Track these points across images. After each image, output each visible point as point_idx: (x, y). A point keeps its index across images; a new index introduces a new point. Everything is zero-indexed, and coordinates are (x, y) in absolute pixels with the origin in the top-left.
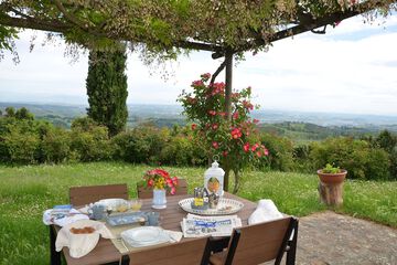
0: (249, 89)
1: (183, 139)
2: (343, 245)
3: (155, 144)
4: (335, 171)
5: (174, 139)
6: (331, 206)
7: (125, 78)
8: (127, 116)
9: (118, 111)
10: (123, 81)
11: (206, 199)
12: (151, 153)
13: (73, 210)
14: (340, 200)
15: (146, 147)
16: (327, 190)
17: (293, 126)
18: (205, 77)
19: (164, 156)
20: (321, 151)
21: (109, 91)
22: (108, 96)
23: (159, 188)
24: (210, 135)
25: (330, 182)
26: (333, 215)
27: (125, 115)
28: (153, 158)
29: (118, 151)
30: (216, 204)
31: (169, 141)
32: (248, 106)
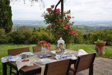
0: (70, 11)
1: (39, 33)
2: (107, 68)
3: (26, 36)
4: (102, 42)
5: (35, 33)
6: (101, 55)
7: (10, 8)
8: (12, 24)
9: (8, 22)
10: (9, 9)
11: (60, 50)
12: (25, 39)
13: (13, 57)
14: (104, 53)
15: (23, 37)
16: (99, 49)
17: (79, 27)
18: (53, 6)
19: (31, 41)
20: (94, 35)
21: (3, 14)
22: (3, 16)
23: (44, 47)
24: (55, 29)
25: (100, 46)
26: (102, 58)
27: (11, 24)
28: (26, 41)
29: (11, 39)
30: (64, 52)
31: (33, 34)
32: (69, 17)
